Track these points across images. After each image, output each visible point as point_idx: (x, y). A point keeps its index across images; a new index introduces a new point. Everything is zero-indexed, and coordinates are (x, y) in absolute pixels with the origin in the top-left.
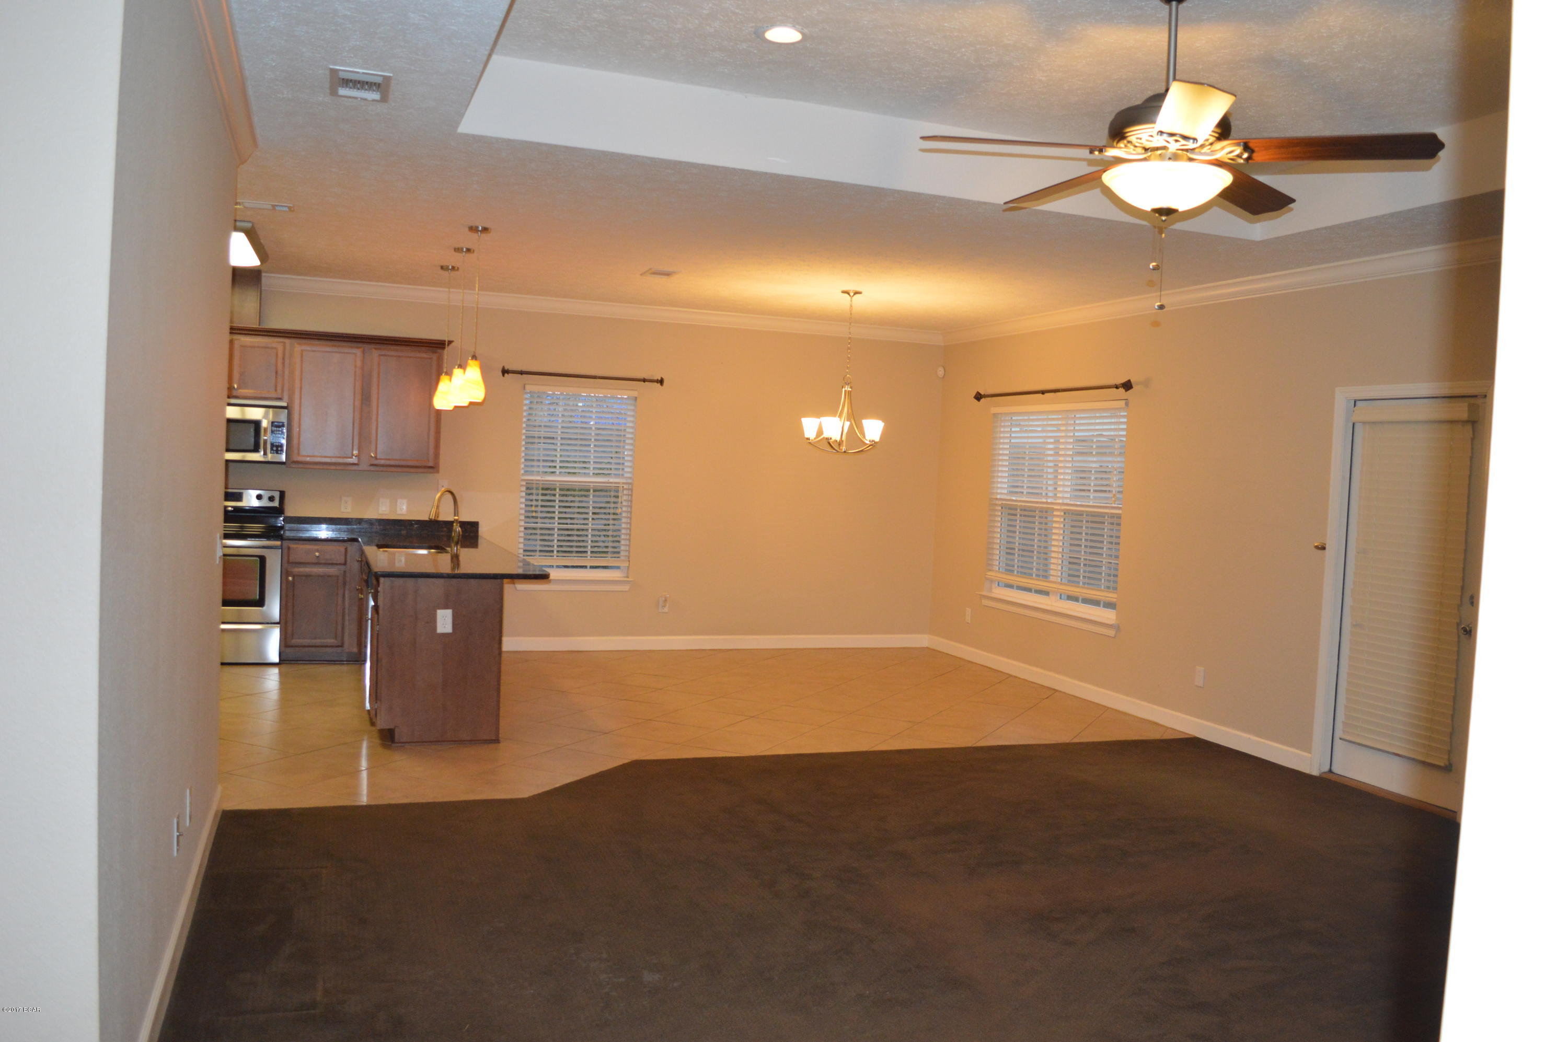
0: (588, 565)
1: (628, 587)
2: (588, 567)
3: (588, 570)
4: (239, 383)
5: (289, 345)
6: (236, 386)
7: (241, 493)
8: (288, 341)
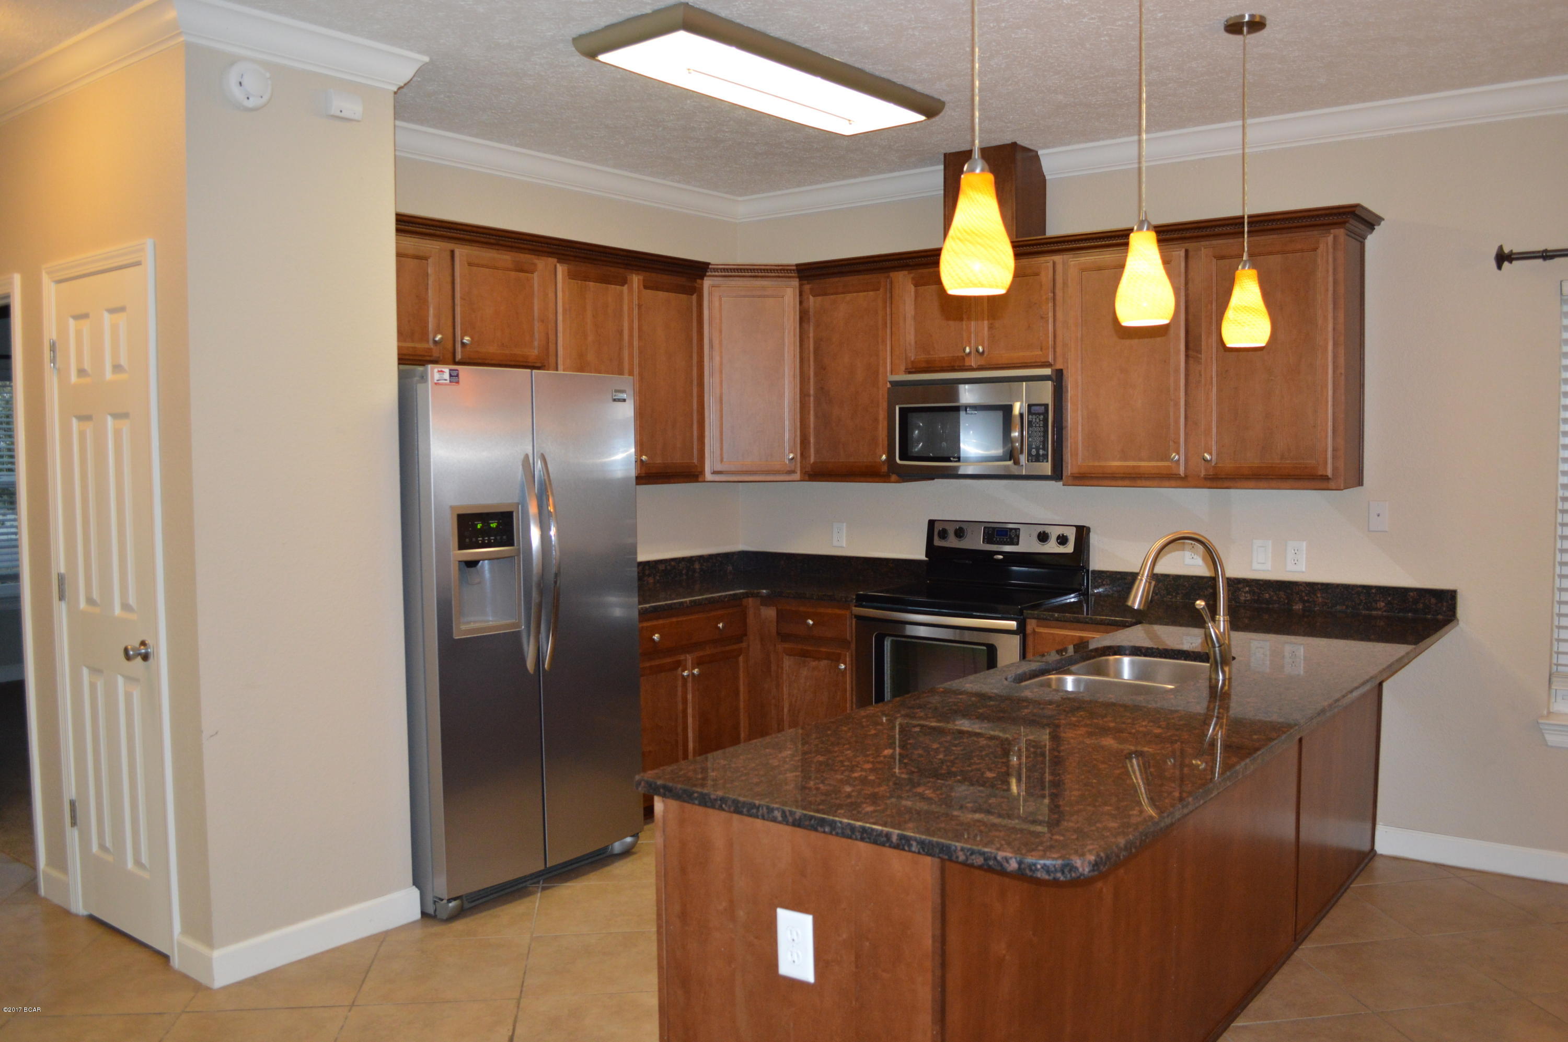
4: (986, 344)
5: (1059, 268)
6: (981, 349)
7: (1017, 530)
8: (1058, 258)
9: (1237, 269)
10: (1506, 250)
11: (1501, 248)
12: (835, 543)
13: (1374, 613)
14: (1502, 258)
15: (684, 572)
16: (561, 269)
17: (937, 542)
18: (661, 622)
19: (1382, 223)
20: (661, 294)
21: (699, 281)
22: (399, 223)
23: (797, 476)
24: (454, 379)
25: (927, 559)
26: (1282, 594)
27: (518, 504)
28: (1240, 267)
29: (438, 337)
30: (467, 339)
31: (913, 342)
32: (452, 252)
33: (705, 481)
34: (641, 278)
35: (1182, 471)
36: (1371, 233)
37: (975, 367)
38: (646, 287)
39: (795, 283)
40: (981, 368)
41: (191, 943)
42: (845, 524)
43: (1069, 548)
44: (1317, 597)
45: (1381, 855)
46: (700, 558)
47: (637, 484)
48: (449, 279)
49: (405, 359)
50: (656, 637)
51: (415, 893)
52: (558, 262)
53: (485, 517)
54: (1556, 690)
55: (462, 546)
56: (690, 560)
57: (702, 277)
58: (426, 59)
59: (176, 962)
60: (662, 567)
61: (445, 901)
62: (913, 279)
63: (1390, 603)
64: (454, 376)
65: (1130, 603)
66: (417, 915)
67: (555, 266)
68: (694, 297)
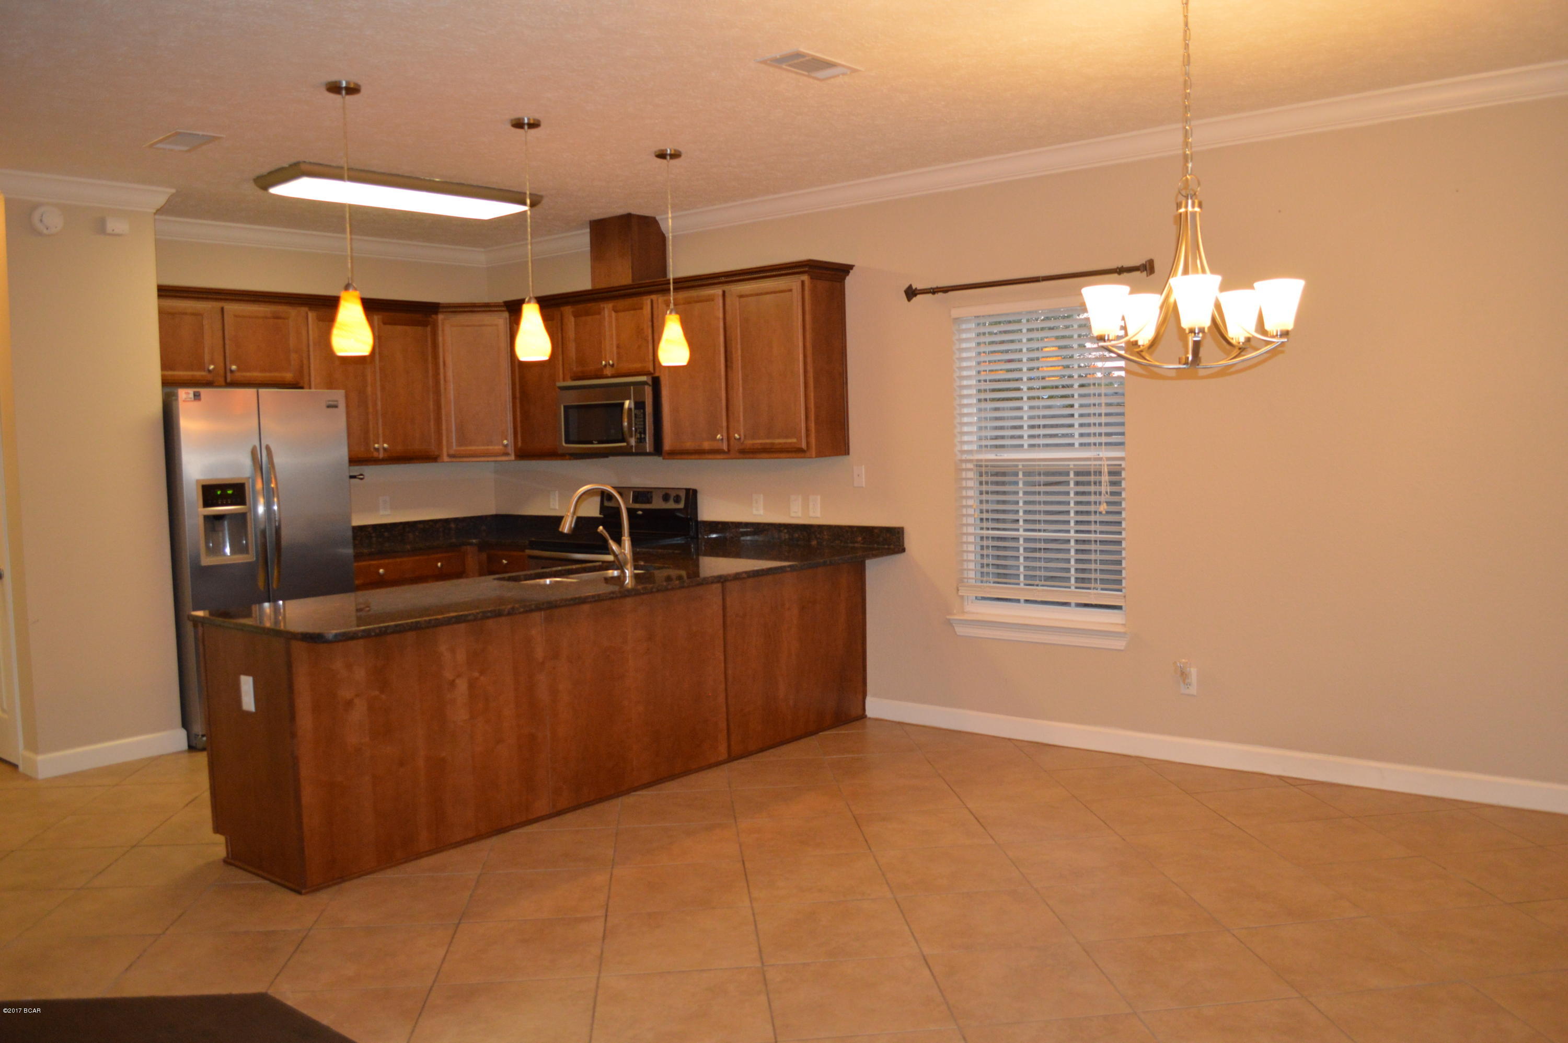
0: (1073, 601)
1: (1124, 643)
2: (1073, 605)
3: (1073, 609)
4: (615, 358)
5: (655, 302)
6: (611, 362)
7: (651, 492)
8: (654, 297)
9: (666, 314)
10: (914, 287)
11: (910, 286)
12: (552, 507)
13: (856, 545)
14: (911, 293)
15: (441, 530)
16: (311, 315)
17: (606, 504)
18: (387, 561)
19: (854, 268)
20: (399, 328)
21: (434, 316)
22: (163, 294)
23: (513, 457)
24: (196, 397)
25: (602, 516)
26: (805, 533)
27: (249, 478)
28: (668, 312)
29: (212, 367)
30: (234, 367)
31: (574, 358)
32: (222, 309)
33: (443, 462)
34: (380, 317)
35: (725, 448)
36: (848, 275)
37: (609, 375)
38: (385, 323)
39: (506, 315)
40: (613, 376)
41: (29, 754)
42: (557, 492)
43: (681, 505)
44: (824, 535)
45: (870, 718)
46: (456, 520)
47: (350, 465)
48: (220, 327)
49: (166, 383)
50: (381, 571)
51: (183, 734)
52: (309, 310)
53: (224, 487)
54: (968, 596)
55: (206, 504)
56: (446, 521)
57: (436, 313)
58: (174, 191)
59: (21, 768)
60: (421, 526)
61: (200, 736)
62: (573, 312)
63: (864, 538)
64: (197, 396)
65: (560, 530)
66: (184, 745)
67: (307, 313)
68: (429, 329)
